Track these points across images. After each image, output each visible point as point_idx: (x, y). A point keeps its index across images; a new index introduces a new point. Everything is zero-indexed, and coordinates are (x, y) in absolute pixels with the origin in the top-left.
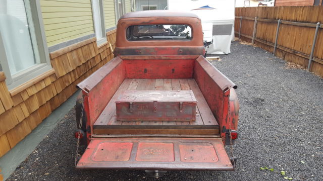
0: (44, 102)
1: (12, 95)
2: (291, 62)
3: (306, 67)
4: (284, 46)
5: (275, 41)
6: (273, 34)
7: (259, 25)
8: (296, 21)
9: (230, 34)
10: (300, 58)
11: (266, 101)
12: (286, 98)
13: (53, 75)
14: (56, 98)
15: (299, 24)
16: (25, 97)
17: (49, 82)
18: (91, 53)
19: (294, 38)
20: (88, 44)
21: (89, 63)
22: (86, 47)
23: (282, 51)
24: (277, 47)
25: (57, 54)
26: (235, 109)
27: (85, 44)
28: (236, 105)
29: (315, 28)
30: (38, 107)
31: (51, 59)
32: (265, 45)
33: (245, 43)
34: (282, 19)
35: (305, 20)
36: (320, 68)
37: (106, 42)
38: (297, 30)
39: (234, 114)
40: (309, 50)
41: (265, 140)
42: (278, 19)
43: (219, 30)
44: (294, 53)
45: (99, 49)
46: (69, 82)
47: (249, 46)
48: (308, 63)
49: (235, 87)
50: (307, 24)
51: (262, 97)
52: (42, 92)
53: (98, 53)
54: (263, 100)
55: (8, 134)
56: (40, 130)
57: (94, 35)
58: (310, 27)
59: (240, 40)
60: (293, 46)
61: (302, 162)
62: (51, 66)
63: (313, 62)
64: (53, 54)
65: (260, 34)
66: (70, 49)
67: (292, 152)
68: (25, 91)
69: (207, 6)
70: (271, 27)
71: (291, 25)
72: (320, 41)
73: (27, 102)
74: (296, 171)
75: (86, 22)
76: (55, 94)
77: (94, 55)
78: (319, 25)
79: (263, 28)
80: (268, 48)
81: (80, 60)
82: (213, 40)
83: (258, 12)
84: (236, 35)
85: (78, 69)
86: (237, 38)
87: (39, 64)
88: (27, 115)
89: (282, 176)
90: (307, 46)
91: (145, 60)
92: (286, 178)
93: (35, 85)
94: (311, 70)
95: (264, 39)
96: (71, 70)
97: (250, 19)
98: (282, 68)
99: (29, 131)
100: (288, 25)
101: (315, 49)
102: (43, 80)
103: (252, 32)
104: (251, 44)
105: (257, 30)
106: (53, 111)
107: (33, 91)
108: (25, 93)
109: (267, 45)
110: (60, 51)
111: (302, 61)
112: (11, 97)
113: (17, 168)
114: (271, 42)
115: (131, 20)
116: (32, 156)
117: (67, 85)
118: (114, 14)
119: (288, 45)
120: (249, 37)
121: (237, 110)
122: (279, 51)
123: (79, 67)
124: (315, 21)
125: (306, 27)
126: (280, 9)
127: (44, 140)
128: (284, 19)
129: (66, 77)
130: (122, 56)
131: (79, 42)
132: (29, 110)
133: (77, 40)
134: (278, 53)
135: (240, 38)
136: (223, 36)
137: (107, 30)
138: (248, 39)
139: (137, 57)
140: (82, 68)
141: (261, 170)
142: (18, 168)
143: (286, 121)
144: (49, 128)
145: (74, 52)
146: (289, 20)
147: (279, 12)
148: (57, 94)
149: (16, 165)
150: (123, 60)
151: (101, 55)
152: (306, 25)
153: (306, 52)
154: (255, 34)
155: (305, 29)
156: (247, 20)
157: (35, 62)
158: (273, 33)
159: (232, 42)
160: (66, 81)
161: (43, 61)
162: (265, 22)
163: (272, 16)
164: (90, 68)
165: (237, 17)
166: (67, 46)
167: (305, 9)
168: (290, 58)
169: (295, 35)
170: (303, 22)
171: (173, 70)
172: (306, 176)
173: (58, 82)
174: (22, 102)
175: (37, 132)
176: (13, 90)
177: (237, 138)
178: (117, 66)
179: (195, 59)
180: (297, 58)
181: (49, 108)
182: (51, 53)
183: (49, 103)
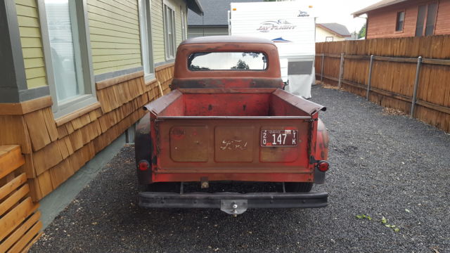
0: (89, 141)
1: (58, 125)
2: (390, 107)
3: (408, 113)
4: (380, 87)
5: (367, 81)
6: (365, 74)
7: (347, 63)
8: (393, 56)
9: (310, 73)
10: (401, 102)
11: (360, 149)
12: (384, 146)
13: (98, 109)
14: (100, 139)
15: (396, 59)
16: (71, 130)
17: (94, 116)
18: (138, 91)
19: (392, 77)
20: (135, 79)
21: (135, 101)
22: (133, 81)
23: (377, 94)
24: (371, 89)
25: (103, 84)
26: (323, 140)
27: (132, 77)
28: (325, 136)
29: (417, 63)
30: (82, 146)
31: (97, 90)
32: (355, 88)
33: (329, 87)
34: (375, 55)
35: (403, 54)
36: (426, 113)
37: (154, 79)
38: (394, 67)
39: (323, 146)
40: (411, 91)
41: (360, 189)
42: (371, 55)
43: (296, 68)
44: (393, 96)
45: (147, 86)
46: (114, 121)
47: (335, 90)
48: (410, 107)
49: (324, 109)
50: (407, 60)
51: (354, 145)
52: (87, 128)
53: (145, 91)
54: (356, 148)
55: (51, 172)
56: (80, 176)
57: (142, 68)
58: (411, 63)
59: (323, 83)
60: (390, 88)
61: (407, 210)
62: (96, 98)
63: (417, 105)
64: (100, 84)
65: (348, 75)
66: (117, 82)
67: (395, 201)
68: (70, 122)
69: (280, 39)
70: (361, 65)
71: (386, 61)
72: (423, 79)
73: (72, 136)
74: (400, 219)
75: (134, 51)
76: (100, 133)
77: (141, 93)
78: (421, 59)
79: (352, 67)
80: (360, 92)
81: (126, 97)
82: (288, 81)
83: (345, 46)
84: (317, 77)
85: (124, 107)
86: (319, 82)
87: (82, 94)
88: (71, 152)
89: (383, 224)
90: (407, 86)
91: (210, 94)
92: (388, 226)
93: (80, 117)
94: (415, 116)
95: (353, 81)
96: (117, 106)
97: (335, 56)
98: (378, 114)
99: (72, 173)
100: (383, 61)
101: (418, 89)
102: (88, 113)
103: (338, 72)
104: (337, 88)
105: (344, 70)
106: (97, 154)
107: (78, 125)
108: (70, 125)
109: (358, 88)
110: (107, 81)
111: (404, 106)
112: (57, 127)
113: (56, 218)
114: (363, 83)
115: (193, 46)
116: (72, 205)
117: (112, 124)
118: (163, 46)
119: (384, 87)
120: (335, 79)
121: (326, 142)
122: (373, 95)
123: (124, 104)
124: (416, 55)
125: (405, 62)
126: (372, 42)
127: (84, 189)
128: (377, 53)
129: (111, 114)
130: (181, 89)
131: (126, 75)
132: (73, 145)
133: (124, 72)
134: (373, 98)
135: (323, 81)
136: (301, 76)
137: (156, 65)
138: (334, 81)
139: (200, 91)
140: (128, 106)
141: (357, 218)
142: (58, 217)
143: (386, 169)
144: (89, 175)
145: (121, 86)
146: (384, 56)
147: (372, 46)
148: (102, 134)
149: (55, 214)
150: (183, 94)
151: (149, 93)
152: (404, 60)
153: (408, 94)
154: (343, 75)
155: (404, 66)
156: (331, 58)
157: (78, 92)
158: (365, 72)
159: (312, 86)
160: (111, 120)
161: (87, 91)
162: (355, 59)
163: (363, 52)
164: (137, 108)
165: (319, 55)
166: (113, 76)
167: (403, 41)
168: (388, 103)
169: (392, 73)
170: (402, 57)
171: (244, 107)
172: (411, 224)
173: (103, 119)
174: (66, 136)
175: (77, 178)
176: (59, 119)
177: (328, 169)
178: (178, 98)
179: (271, 93)
180: (397, 102)
181: (92, 149)
182: (98, 82)
183: (92, 143)
